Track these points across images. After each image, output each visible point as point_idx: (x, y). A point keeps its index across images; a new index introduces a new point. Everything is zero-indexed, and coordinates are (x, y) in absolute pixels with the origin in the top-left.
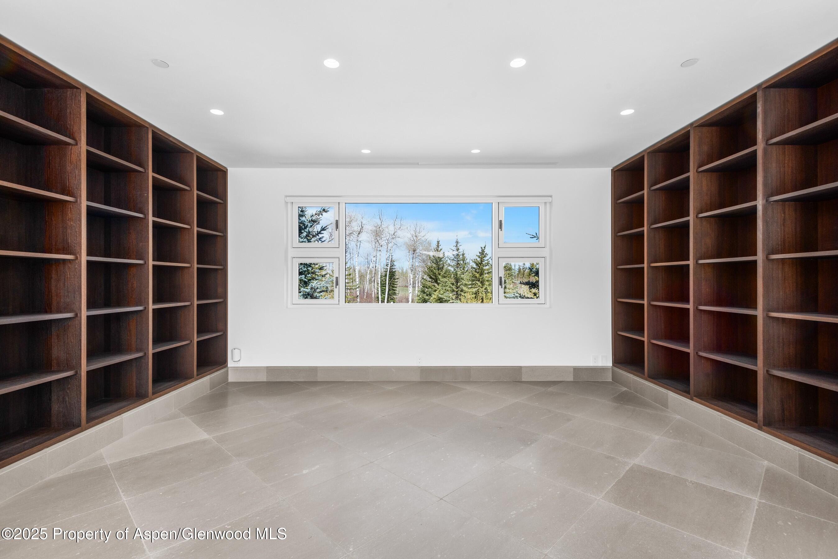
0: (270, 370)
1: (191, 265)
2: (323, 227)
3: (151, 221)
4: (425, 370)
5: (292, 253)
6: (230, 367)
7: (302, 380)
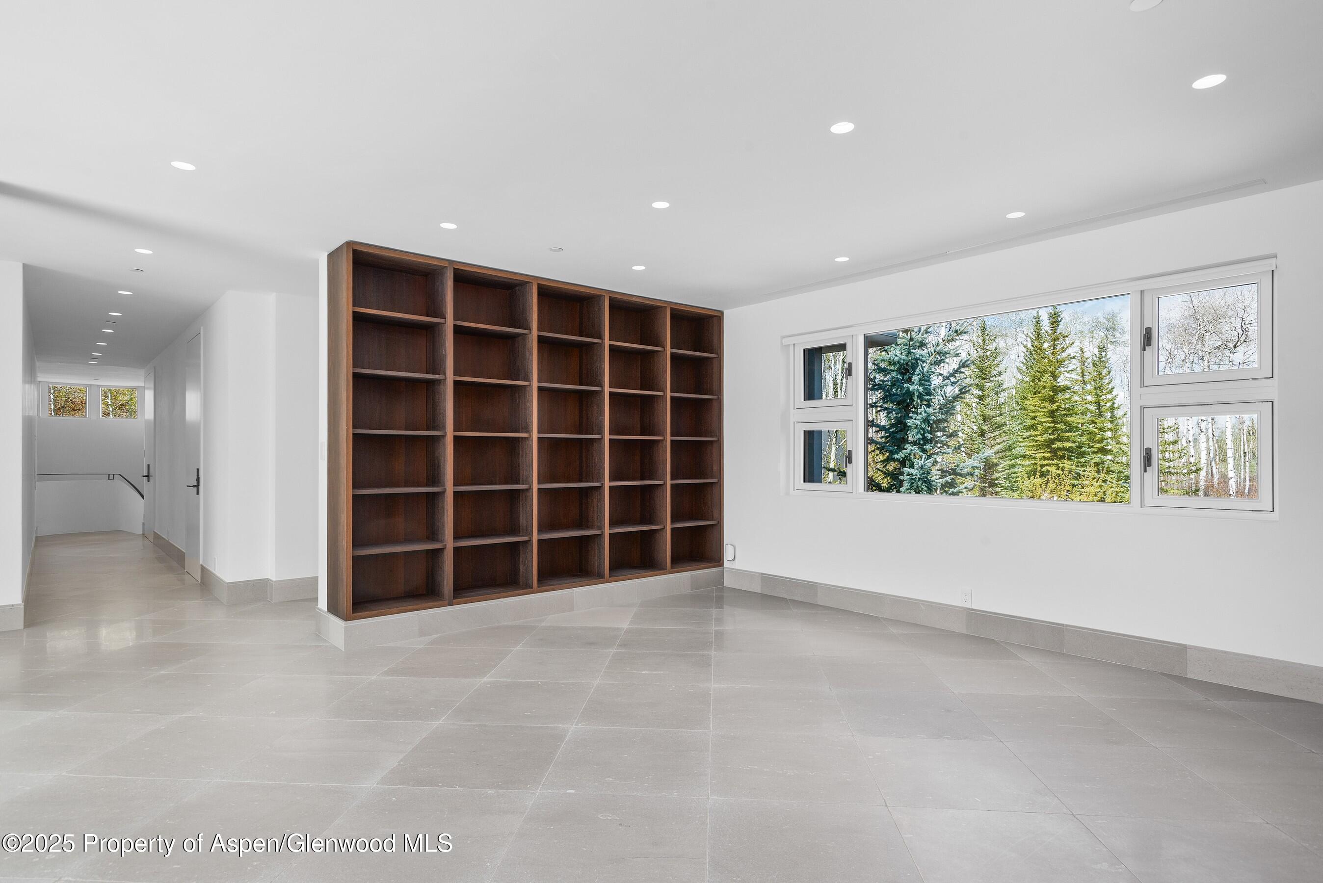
0: (766, 579)
1: (665, 438)
2: (963, 361)
3: (607, 393)
4: (975, 616)
5: (795, 416)
6: (726, 568)
7: (800, 599)
